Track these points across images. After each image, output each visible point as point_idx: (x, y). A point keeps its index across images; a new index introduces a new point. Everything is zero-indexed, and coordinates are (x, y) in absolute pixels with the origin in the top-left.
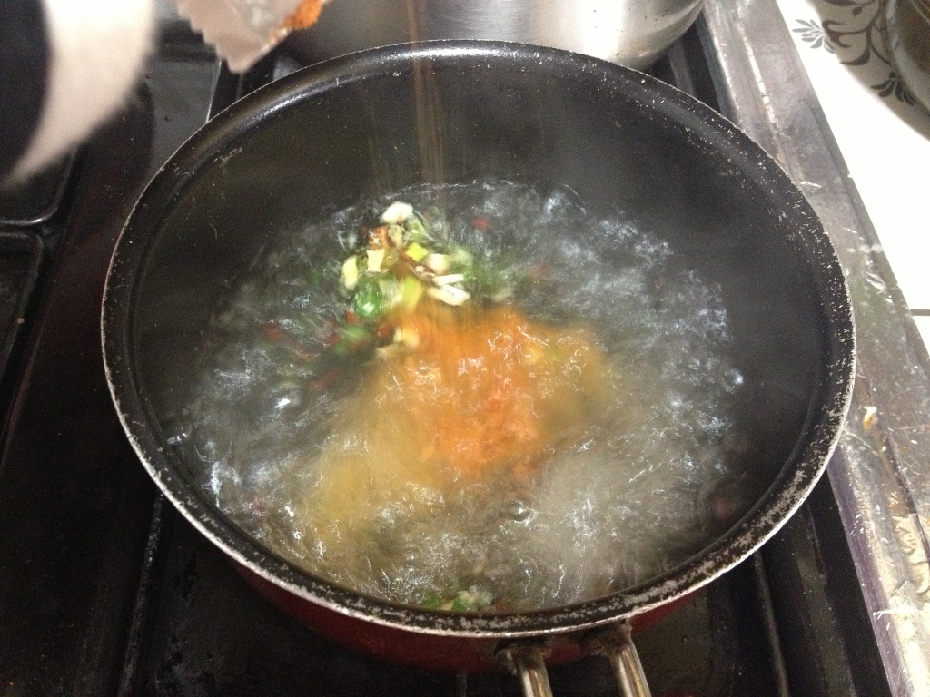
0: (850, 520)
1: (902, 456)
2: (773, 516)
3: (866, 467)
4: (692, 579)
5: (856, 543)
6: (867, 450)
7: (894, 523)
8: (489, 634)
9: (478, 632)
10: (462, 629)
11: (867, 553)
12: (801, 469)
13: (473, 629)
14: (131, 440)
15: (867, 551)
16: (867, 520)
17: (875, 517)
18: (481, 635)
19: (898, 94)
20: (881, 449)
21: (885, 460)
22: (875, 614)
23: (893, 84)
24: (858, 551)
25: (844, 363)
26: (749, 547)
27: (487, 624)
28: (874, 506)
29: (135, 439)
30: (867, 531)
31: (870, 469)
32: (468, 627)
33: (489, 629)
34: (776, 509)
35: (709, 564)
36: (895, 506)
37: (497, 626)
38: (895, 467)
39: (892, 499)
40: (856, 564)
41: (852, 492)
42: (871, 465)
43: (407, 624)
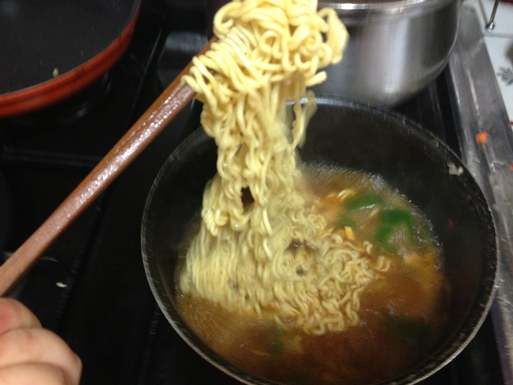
12: (464, 332)
35: (413, 376)
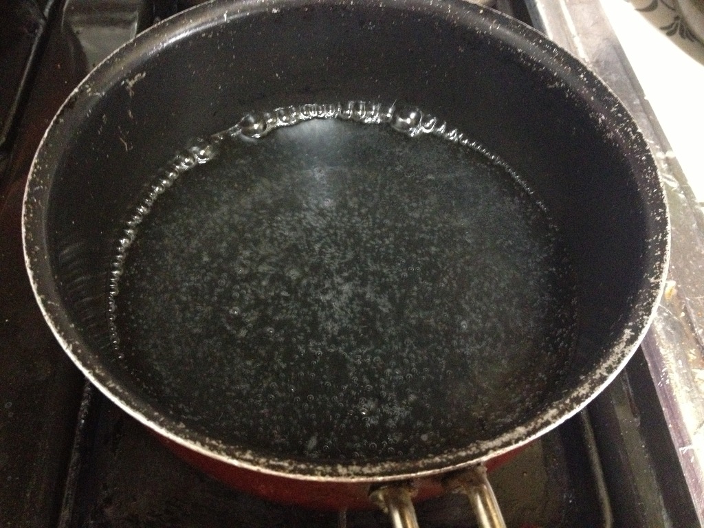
0: (658, 373)
1: (697, 320)
2: (607, 368)
3: (669, 329)
4: (539, 425)
5: (664, 392)
6: (669, 316)
7: (693, 375)
8: (363, 479)
9: (353, 478)
10: (339, 475)
11: (673, 401)
12: (629, 327)
13: (348, 475)
14: (47, 318)
15: (672, 398)
16: (672, 372)
17: (679, 370)
18: (355, 480)
19: (682, 34)
20: (680, 314)
21: (684, 324)
22: (681, 449)
23: (677, 26)
24: (666, 399)
25: (660, 237)
26: (587, 396)
27: (361, 471)
28: (677, 360)
29: (50, 317)
30: (672, 381)
31: (672, 331)
32: (344, 473)
33: (362, 475)
34: (609, 362)
35: (553, 412)
36: (693, 361)
37: (369, 472)
38: (692, 329)
39: (691, 356)
40: (664, 409)
41: (658, 350)
42: (674, 328)
43: (291, 472)
